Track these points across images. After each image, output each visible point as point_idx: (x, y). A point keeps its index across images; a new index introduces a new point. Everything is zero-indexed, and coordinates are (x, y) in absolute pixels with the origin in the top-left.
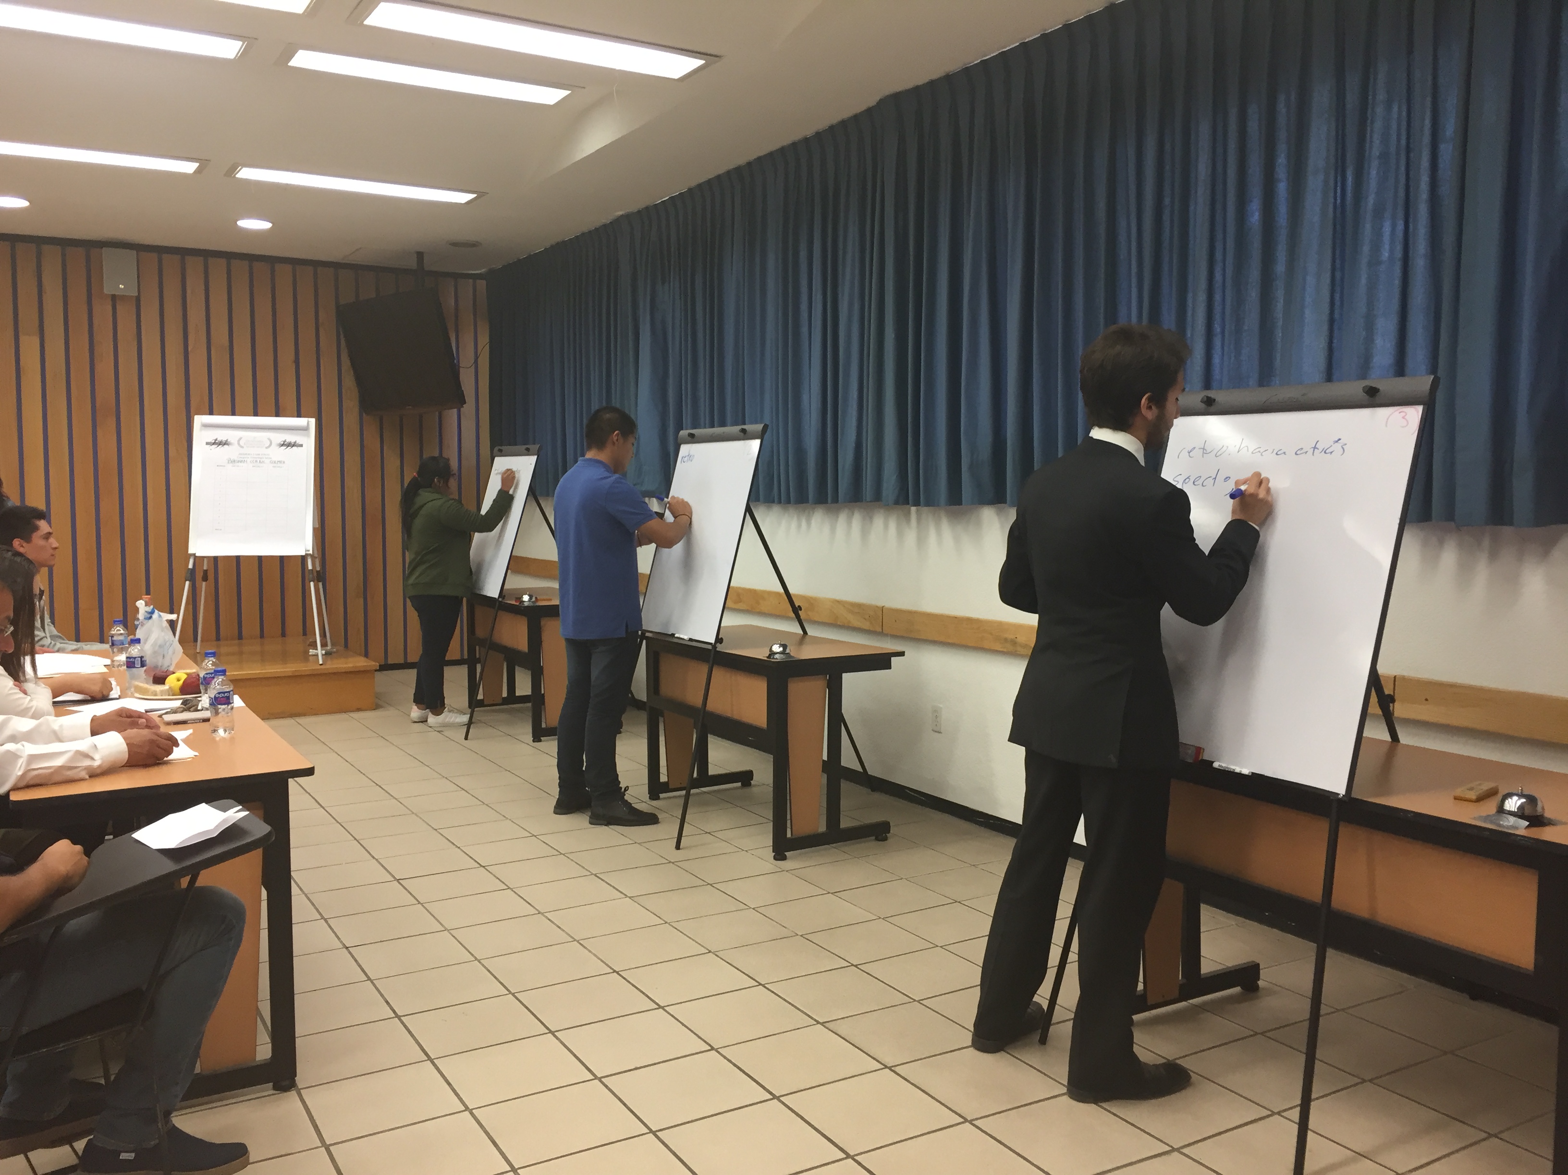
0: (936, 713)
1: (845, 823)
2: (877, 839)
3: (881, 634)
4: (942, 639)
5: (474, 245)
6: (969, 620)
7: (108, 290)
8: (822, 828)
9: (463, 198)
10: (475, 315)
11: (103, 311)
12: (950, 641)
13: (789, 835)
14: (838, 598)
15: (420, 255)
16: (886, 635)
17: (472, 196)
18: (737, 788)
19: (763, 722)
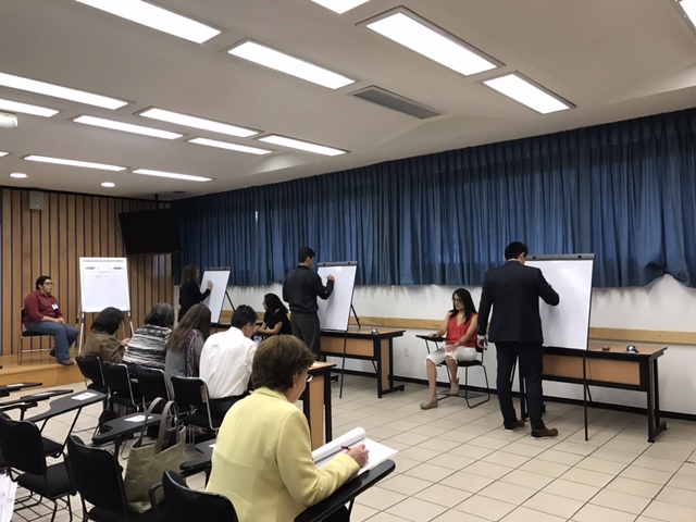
0: (406, 350)
1: (394, 386)
2: (401, 391)
7: (31, 207)
8: (389, 388)
11: (27, 215)
13: (381, 390)
15: (156, 195)
17: (210, 179)
19: (372, 354)
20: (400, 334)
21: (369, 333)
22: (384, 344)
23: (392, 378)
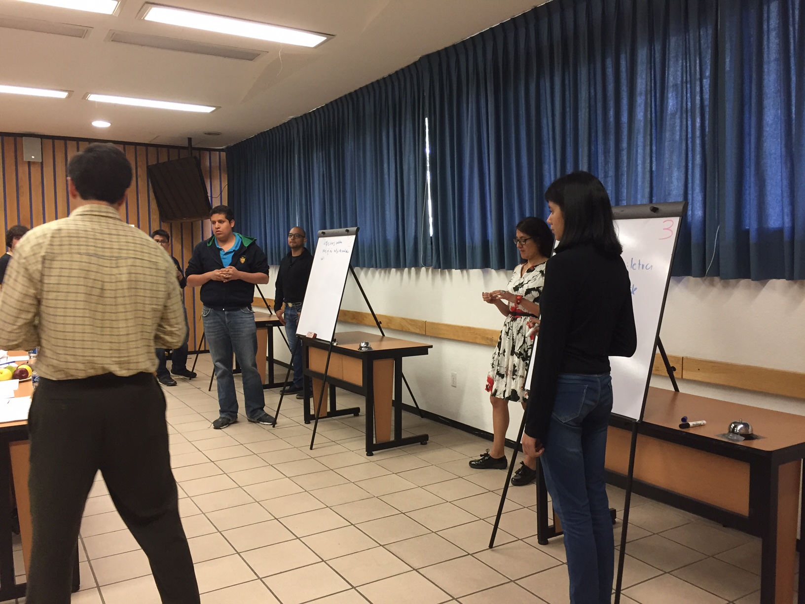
0: (454, 377)
1: (405, 435)
2: (422, 444)
3: (425, 335)
4: (456, 338)
5: (218, 134)
6: (469, 328)
7: (26, 159)
8: (392, 438)
9: (209, 110)
10: (220, 170)
11: (23, 170)
12: (459, 339)
13: (374, 442)
14: (403, 317)
15: (190, 139)
16: (428, 336)
17: (214, 109)
18: (350, 417)
19: (359, 383)
22: (383, 369)
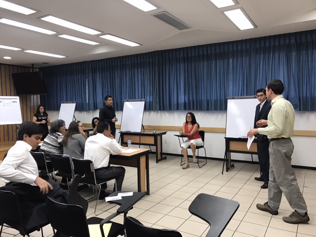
0: (166, 141)
2: (165, 159)
5: (47, 63)
8: (161, 158)
9: (62, 57)
13: (158, 160)
15: (33, 64)
17: (65, 57)
19: (153, 143)
20: (165, 133)
21: (152, 133)
22: (159, 138)
23: (162, 154)
